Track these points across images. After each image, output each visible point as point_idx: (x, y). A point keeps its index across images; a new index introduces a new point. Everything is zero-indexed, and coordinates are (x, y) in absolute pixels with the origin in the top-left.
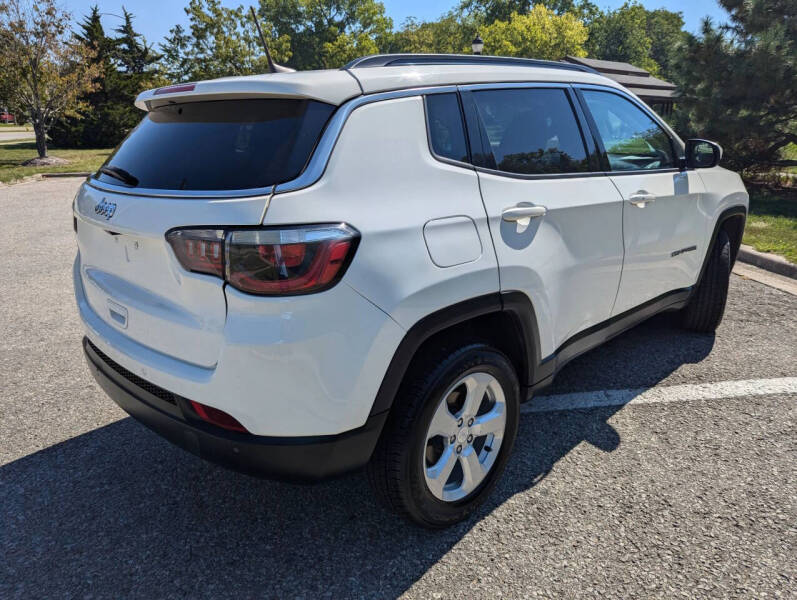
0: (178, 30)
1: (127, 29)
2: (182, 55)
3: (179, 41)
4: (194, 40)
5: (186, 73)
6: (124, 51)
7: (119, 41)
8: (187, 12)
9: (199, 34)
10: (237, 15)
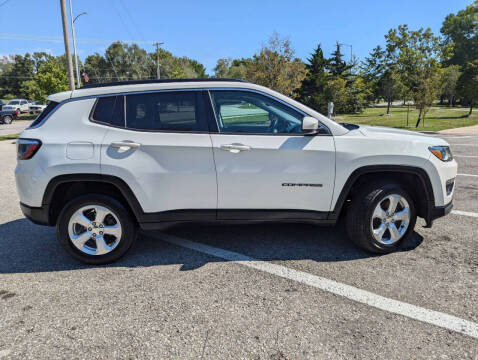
0: (379, 48)
1: (337, 53)
2: (378, 62)
3: (378, 54)
4: (387, 53)
5: (379, 72)
6: (333, 65)
7: (330, 60)
8: (386, 37)
9: (391, 49)
10: (417, 35)
